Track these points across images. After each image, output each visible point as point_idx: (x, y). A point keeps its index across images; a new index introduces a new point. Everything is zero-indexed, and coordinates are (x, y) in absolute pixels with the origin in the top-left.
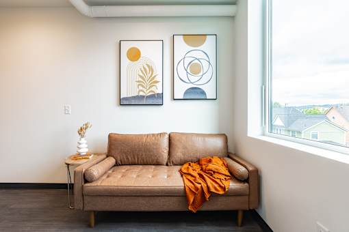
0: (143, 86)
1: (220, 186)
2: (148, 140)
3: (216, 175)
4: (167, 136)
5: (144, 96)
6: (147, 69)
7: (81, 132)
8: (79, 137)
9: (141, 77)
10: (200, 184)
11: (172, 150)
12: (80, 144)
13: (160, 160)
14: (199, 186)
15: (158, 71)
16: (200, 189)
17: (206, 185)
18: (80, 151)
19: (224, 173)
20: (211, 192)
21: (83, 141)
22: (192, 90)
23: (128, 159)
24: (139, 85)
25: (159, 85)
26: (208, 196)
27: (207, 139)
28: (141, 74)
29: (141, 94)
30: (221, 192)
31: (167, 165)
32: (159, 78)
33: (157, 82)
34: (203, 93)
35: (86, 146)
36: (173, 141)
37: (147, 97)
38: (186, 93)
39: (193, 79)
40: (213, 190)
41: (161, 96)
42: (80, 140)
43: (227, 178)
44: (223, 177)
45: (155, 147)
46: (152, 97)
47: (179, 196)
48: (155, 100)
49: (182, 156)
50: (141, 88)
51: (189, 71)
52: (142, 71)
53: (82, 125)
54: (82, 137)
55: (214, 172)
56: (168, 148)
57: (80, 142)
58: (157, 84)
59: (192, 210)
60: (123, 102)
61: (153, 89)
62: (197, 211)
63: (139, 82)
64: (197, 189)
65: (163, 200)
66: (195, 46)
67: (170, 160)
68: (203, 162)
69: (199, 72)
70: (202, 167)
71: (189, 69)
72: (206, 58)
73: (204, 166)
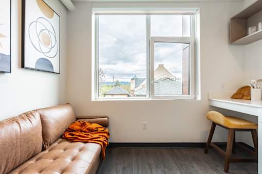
31: (43, 150)
34: (51, 66)
41: (8, 58)
51: (41, 39)
67: (47, 142)
68: (78, 128)
69: (49, 45)
70: (81, 131)
71: (40, 37)
72: (52, 31)
73: (84, 130)
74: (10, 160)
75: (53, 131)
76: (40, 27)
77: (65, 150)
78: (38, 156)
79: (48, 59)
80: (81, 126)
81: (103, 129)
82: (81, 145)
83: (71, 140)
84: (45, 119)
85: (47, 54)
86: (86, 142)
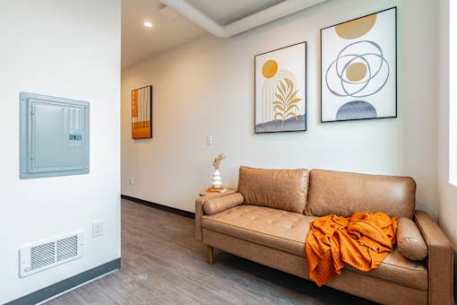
0: (280, 107)
1: (363, 258)
2: (279, 177)
3: (364, 241)
4: (306, 174)
5: (281, 121)
6: (286, 84)
7: (216, 163)
8: (214, 168)
9: (277, 96)
10: (329, 245)
11: (311, 194)
12: (214, 176)
13: (294, 205)
14: (326, 248)
15: (300, 86)
16: (327, 253)
17: (337, 250)
18: (214, 183)
19: (381, 240)
20: (345, 263)
21: (217, 172)
22: (350, 106)
23: (256, 198)
24: (277, 106)
25: (301, 104)
26: (338, 267)
27: (369, 183)
28: (278, 93)
29: (279, 118)
30: (364, 268)
31: (304, 213)
32: (300, 95)
33: (298, 100)
35: (220, 178)
36: (313, 182)
37: (286, 121)
38: (341, 111)
39: (351, 88)
40: (347, 260)
42: (215, 171)
43: (382, 248)
44: (375, 246)
45: (287, 186)
46: (292, 120)
47: (298, 256)
48: (296, 125)
49: (326, 205)
50: (278, 110)
51: (344, 77)
52: (279, 89)
53: (217, 156)
54: (216, 168)
55: (362, 235)
56: (306, 191)
57: (214, 174)
58: (298, 103)
59: (315, 280)
60: (259, 130)
61: (293, 110)
62: (323, 286)
63: (276, 102)
64: (322, 252)
65: (278, 254)
67: (307, 207)
71: (345, 75)
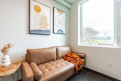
0: (42, 25)
1: (81, 61)
3: (77, 59)
5: (42, 30)
6: (44, 18)
7: (4, 51)
8: (3, 54)
9: (41, 21)
10: (78, 62)
16: (78, 64)
18: (5, 64)
21: (7, 57)
25: (49, 26)
26: (80, 66)
28: (41, 20)
29: (41, 29)
30: (82, 63)
31: (56, 60)
33: (48, 25)
34: (63, 32)
35: (10, 60)
37: (44, 31)
39: (60, 26)
41: (49, 31)
42: (4, 56)
46: (46, 31)
48: (46, 33)
52: (41, 18)
53: (4, 46)
54: (6, 54)
57: (4, 58)
58: (48, 26)
61: (46, 27)
63: (40, 23)
66: (61, 14)
67: (58, 57)
68: (69, 56)
69: (62, 24)
70: (70, 57)
71: (58, 22)
72: (63, 19)
73: (71, 57)
74: (47, 59)
75: (60, 54)
76: (58, 19)
77: (62, 62)
78: (54, 61)
79: (61, 29)
80: (71, 55)
81: (79, 59)
82: (67, 62)
83: (65, 59)
84: (58, 50)
85: (61, 28)
86: (69, 62)
